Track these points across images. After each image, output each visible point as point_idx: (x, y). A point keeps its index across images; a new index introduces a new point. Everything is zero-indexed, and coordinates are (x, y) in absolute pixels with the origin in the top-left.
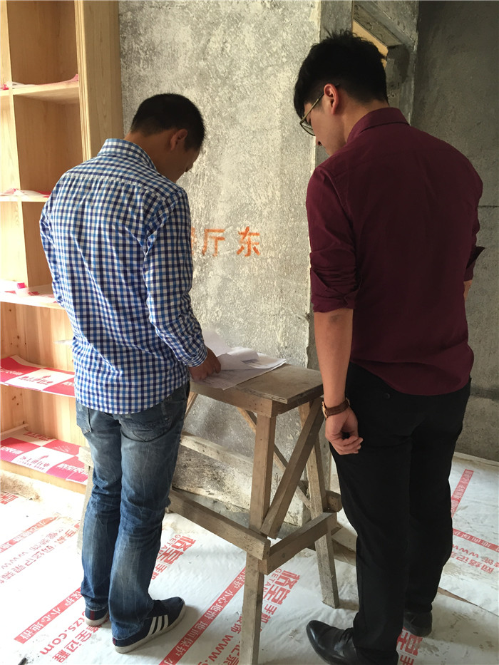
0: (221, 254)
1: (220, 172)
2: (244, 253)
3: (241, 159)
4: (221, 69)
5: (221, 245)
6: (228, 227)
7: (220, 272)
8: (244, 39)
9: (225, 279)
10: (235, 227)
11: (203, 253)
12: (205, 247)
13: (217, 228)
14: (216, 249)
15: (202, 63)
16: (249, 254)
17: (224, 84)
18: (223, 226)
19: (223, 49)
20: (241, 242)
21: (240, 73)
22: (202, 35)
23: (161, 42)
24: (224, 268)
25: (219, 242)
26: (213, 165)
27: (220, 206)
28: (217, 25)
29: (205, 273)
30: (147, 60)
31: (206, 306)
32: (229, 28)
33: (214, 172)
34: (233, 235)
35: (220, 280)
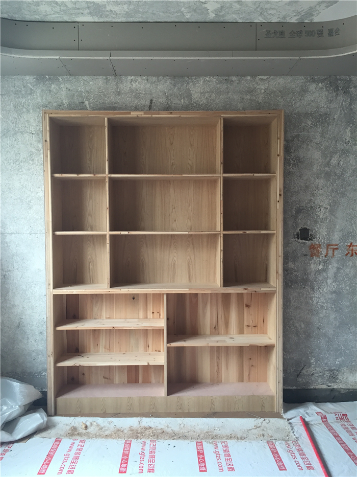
0: (336, 256)
1: (336, 218)
2: (349, 255)
3: (348, 212)
4: (338, 172)
5: (336, 252)
6: (340, 243)
7: (336, 265)
8: (350, 161)
9: (338, 269)
10: (344, 243)
11: (325, 256)
12: (327, 253)
13: (334, 244)
14: (333, 254)
15: (327, 169)
16: (352, 255)
17: (339, 178)
18: (337, 243)
19: (339, 164)
20: (347, 250)
21: (348, 175)
22: (328, 156)
23: (304, 157)
24: (338, 263)
25: (335, 250)
26: (332, 215)
27: (336, 233)
28: (336, 153)
29: (326, 266)
30: (295, 165)
31: (327, 282)
32: (342, 155)
33: (333, 217)
34: (343, 247)
35: (335, 269)
